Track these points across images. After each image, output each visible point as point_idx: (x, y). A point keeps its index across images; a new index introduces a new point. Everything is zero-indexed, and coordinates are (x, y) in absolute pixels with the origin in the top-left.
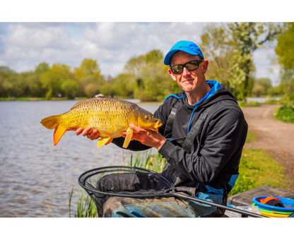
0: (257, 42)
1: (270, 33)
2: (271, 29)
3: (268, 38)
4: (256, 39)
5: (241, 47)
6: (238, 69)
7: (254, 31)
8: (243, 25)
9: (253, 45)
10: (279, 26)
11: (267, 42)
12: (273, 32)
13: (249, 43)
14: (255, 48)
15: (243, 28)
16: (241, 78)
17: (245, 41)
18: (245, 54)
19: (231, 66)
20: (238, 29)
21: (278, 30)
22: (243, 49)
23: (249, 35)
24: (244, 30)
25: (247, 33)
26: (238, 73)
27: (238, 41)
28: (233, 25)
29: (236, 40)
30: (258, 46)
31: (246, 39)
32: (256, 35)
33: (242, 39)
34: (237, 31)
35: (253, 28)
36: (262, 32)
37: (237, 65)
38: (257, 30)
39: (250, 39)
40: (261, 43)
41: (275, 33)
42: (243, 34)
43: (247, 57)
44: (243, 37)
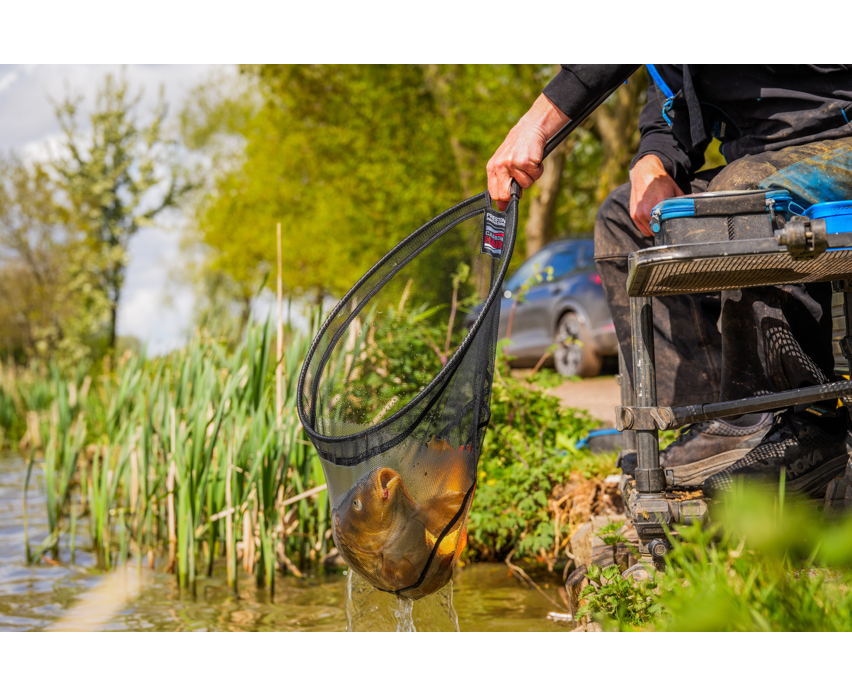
0: (138, 212)
1: (173, 187)
2: (175, 177)
3: (168, 202)
4: (136, 203)
5: (94, 225)
6: (87, 289)
7: (127, 180)
8: (96, 162)
9: (128, 221)
10: (199, 167)
11: (167, 211)
12: (181, 183)
13: (115, 213)
14: (134, 229)
15: (96, 170)
16: (98, 315)
17: (105, 209)
18: (105, 248)
19: (66, 284)
20: (82, 175)
21: (195, 180)
22: (99, 231)
23: (113, 191)
24: (99, 176)
25: (109, 185)
26: (90, 302)
27: (85, 208)
28: (65, 163)
29: (77, 206)
30: (142, 222)
31: (108, 202)
32: (135, 190)
33: (95, 202)
34: (78, 181)
35: (125, 172)
36: (150, 182)
37: (82, 278)
38: (136, 176)
39: (117, 203)
40: (149, 215)
41: (188, 188)
42: (97, 189)
43: (111, 255)
44: (99, 197)
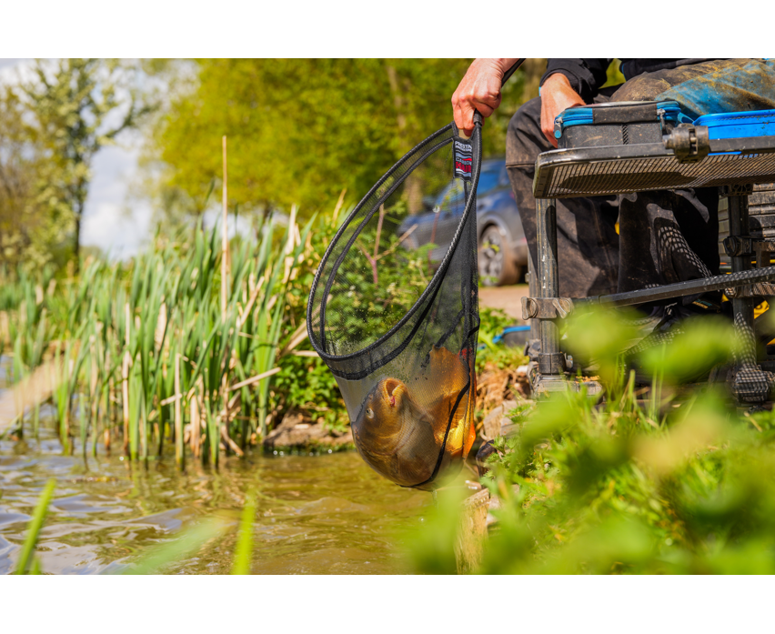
0: (101, 132)
1: (132, 109)
2: (134, 99)
3: (128, 122)
4: (99, 124)
5: (60, 144)
6: (53, 202)
7: (91, 102)
8: (62, 86)
9: (91, 140)
10: (156, 91)
11: (126, 132)
12: (139, 105)
13: (79, 133)
14: (96, 147)
15: (62, 94)
16: (63, 226)
17: (70, 129)
18: (70, 165)
19: (34, 197)
20: (49, 97)
21: (152, 102)
22: (65, 149)
23: (78, 112)
24: (65, 99)
25: (74, 107)
26: (56, 214)
27: (52, 128)
28: (34, 87)
29: (45, 126)
30: (104, 141)
31: (72, 122)
32: (97, 112)
33: (61, 122)
34: (45, 103)
35: (88, 95)
36: (111, 105)
37: (49, 192)
38: (99, 99)
39: (81, 124)
40: (111, 135)
41: (147, 110)
42: (63, 110)
43: (75, 171)
44: (64, 118)
